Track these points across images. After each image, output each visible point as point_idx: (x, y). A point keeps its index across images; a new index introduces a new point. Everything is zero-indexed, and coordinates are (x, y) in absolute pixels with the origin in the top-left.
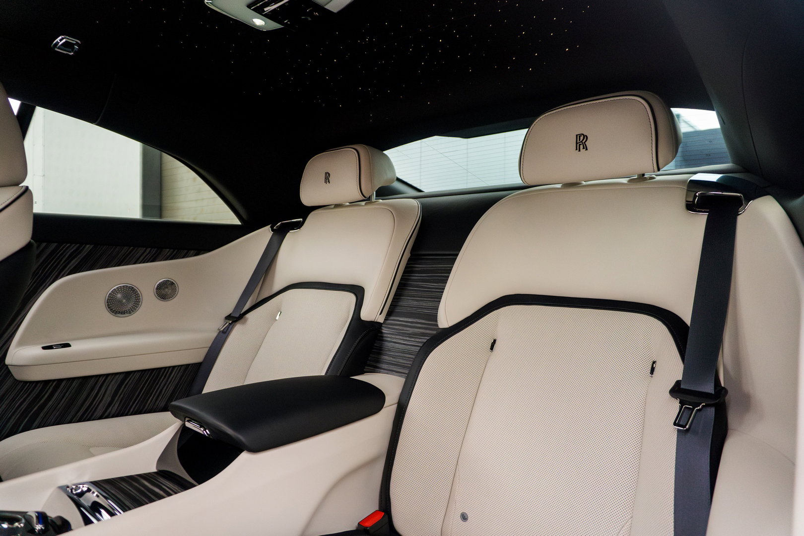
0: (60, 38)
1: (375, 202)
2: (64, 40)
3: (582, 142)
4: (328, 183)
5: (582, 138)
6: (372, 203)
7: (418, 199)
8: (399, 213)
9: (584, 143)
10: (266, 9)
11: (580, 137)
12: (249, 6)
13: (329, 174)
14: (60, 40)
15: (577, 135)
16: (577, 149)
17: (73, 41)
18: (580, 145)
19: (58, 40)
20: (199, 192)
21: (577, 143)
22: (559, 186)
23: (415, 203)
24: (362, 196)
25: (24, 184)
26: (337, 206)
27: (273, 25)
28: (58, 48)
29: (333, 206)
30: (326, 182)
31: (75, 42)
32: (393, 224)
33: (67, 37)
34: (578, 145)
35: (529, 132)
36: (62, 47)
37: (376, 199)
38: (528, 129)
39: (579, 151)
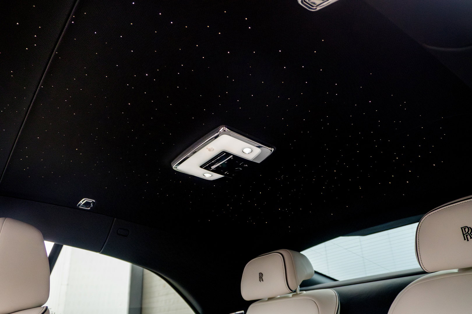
0: (83, 200)
1: (300, 293)
2: (85, 201)
3: (468, 233)
4: (262, 281)
5: (467, 230)
6: (297, 294)
7: (335, 288)
8: (320, 302)
9: (470, 233)
10: (212, 167)
11: (465, 229)
12: (201, 167)
13: (262, 274)
14: (82, 202)
15: (462, 228)
16: (465, 239)
17: (90, 201)
18: (467, 236)
19: (81, 202)
20: (167, 294)
21: (464, 235)
22: (456, 271)
23: (332, 292)
24: (289, 290)
25: (45, 305)
26: (270, 299)
27: (217, 176)
28: (81, 206)
29: (267, 299)
30: (260, 281)
31: (91, 202)
32: (318, 311)
33: (87, 199)
34: (465, 235)
35: (420, 225)
36: (84, 206)
37: (301, 291)
38: (418, 223)
39: (468, 240)
